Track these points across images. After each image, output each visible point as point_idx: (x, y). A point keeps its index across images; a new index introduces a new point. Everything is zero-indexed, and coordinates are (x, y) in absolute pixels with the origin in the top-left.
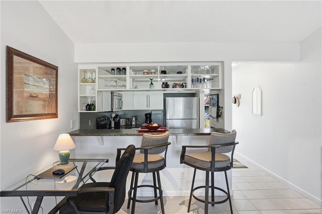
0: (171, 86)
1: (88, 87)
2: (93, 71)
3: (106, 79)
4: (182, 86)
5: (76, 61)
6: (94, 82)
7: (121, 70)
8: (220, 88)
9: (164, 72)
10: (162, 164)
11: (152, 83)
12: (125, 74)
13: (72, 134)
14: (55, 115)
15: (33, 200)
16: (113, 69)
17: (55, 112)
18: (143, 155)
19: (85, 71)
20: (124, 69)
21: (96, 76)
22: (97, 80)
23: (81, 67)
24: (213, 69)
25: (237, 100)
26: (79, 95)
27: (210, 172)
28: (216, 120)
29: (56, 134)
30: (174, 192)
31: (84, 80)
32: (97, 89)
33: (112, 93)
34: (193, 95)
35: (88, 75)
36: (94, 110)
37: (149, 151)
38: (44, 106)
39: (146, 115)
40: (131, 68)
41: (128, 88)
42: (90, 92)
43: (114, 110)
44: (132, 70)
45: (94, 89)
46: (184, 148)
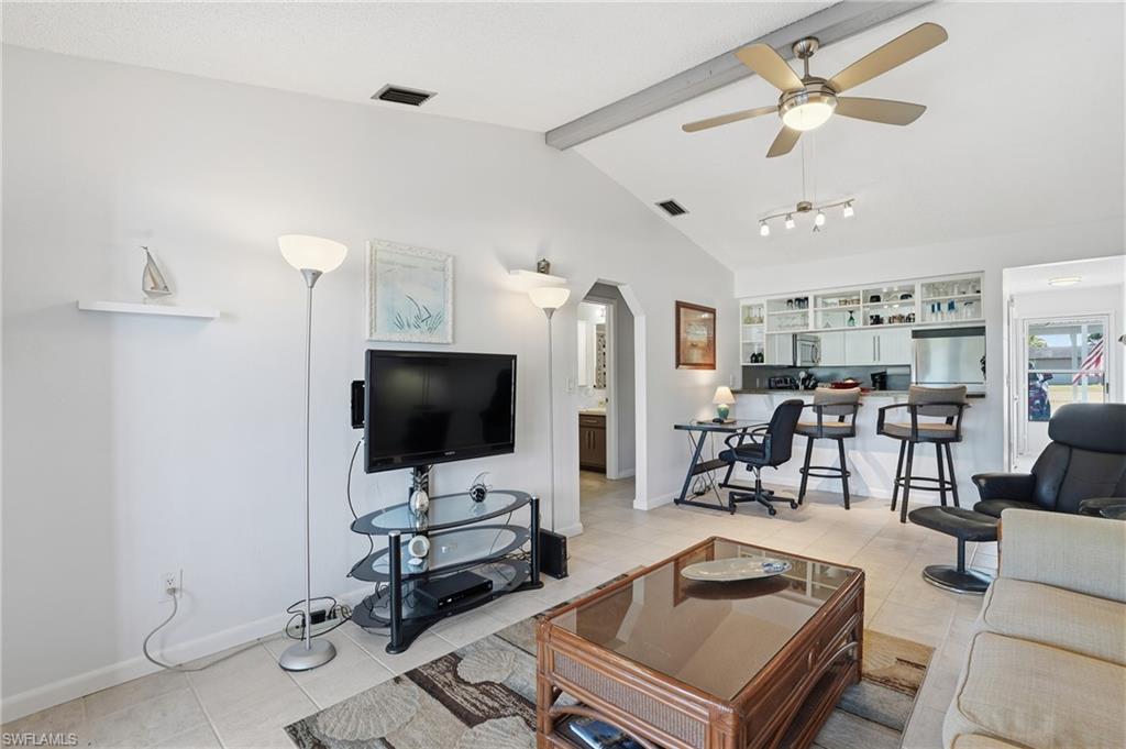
0: (886, 321)
1: (755, 328)
2: (760, 306)
3: (779, 317)
5: (737, 295)
6: (761, 321)
7: (802, 301)
9: (876, 299)
10: (849, 431)
11: (851, 318)
12: (808, 306)
13: (734, 392)
14: (713, 366)
16: (790, 301)
17: (711, 361)
18: (816, 415)
19: (749, 308)
20: (807, 299)
21: (764, 313)
22: (765, 320)
23: (743, 303)
26: (741, 342)
27: (907, 442)
29: (713, 388)
31: (749, 321)
32: (766, 332)
33: (795, 336)
35: (755, 313)
36: (762, 361)
37: (824, 409)
38: (703, 356)
39: (873, 376)
40: (815, 298)
41: (811, 328)
42: (757, 337)
43: (799, 364)
44: (819, 301)
45: (761, 332)
46: (882, 412)
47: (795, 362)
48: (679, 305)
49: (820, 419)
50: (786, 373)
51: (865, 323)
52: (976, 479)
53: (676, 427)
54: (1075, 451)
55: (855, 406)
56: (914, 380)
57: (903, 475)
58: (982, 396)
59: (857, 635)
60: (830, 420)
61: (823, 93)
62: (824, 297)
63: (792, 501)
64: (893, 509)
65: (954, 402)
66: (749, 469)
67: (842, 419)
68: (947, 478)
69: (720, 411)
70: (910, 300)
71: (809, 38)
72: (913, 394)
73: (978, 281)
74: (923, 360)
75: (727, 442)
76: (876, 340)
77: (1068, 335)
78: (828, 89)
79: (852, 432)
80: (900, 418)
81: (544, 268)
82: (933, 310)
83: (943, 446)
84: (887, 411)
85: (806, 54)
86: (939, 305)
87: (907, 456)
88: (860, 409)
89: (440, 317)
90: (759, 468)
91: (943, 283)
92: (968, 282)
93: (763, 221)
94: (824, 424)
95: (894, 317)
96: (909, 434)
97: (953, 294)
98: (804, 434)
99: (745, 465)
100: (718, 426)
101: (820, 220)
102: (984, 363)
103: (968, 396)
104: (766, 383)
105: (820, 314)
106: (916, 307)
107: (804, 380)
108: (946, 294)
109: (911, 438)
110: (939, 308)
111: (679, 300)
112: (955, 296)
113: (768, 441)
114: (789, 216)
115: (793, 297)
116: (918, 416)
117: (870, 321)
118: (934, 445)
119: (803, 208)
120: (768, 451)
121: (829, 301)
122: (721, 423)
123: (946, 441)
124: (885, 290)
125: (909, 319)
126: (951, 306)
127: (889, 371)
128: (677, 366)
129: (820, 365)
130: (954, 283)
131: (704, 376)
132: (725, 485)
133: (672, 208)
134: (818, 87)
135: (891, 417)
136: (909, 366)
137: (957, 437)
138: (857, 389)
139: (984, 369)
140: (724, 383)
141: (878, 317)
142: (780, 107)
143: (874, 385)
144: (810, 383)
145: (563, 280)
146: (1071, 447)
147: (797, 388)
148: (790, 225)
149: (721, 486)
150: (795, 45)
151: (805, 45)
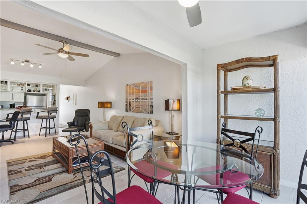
0: (32, 91)
4: (38, 91)
8: (55, 93)
9: (29, 85)
11: (22, 89)
24: (53, 86)
25: (68, 98)
28: (53, 105)
34: (44, 95)
37: (24, 113)
40: (11, 82)
41: (9, 90)
46: (38, 113)
49: (23, 116)
52: (68, 123)
54: (79, 117)
79: (29, 119)
90: (3, 132)
93: (12, 61)
95: (35, 91)
101: (32, 66)
106: (40, 89)
113: (13, 123)
114: (23, 62)
119: (27, 61)
120: (12, 125)
135: (40, 114)
141: (30, 90)
148: (23, 64)
150: (63, 41)
151: (65, 42)
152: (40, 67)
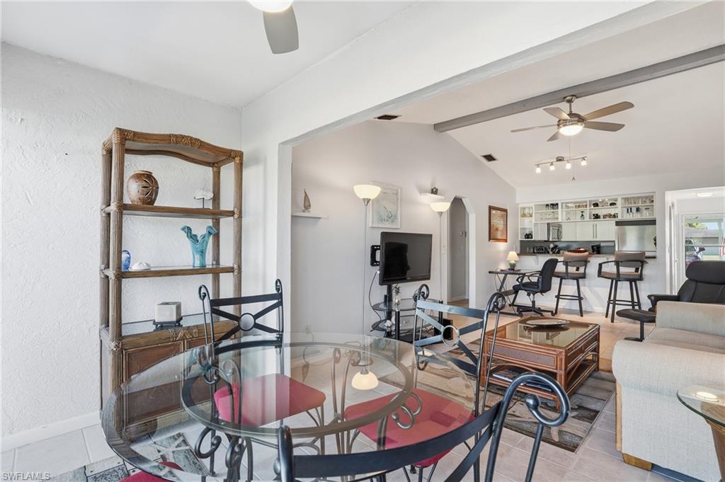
0: (602, 217)
1: (527, 220)
2: (531, 208)
3: (541, 214)
5: (517, 202)
6: (531, 216)
7: (554, 206)
9: (596, 205)
10: (582, 275)
11: (582, 215)
12: (558, 208)
13: (518, 255)
14: (506, 241)
15: (502, 276)
16: (547, 205)
17: (505, 238)
18: (564, 267)
19: (524, 208)
20: (557, 204)
21: (534, 211)
22: (534, 215)
23: (520, 206)
26: (519, 227)
27: (614, 281)
29: (507, 252)
30: (601, 309)
31: (524, 215)
32: (534, 222)
33: (548, 224)
35: (527, 211)
36: (531, 238)
37: (569, 264)
38: (502, 234)
39: (593, 247)
40: (562, 203)
41: (560, 220)
42: (528, 224)
43: (551, 240)
44: (564, 205)
45: (531, 222)
46: (600, 265)
47: (548, 239)
48: (491, 208)
49: (567, 269)
50: (543, 245)
51: (590, 218)
52: (649, 297)
53: (490, 272)
54: (699, 284)
55: (585, 262)
56: (617, 249)
57: (612, 299)
58: (654, 257)
59: (596, 350)
60: (572, 270)
61: (578, 121)
62: (566, 203)
63: (552, 312)
64: (607, 316)
65: (639, 260)
66: (529, 295)
67: (578, 269)
68: (636, 300)
69: (511, 265)
70: (615, 206)
71: (573, 96)
72: (618, 256)
73: (652, 197)
74: (622, 239)
75: (517, 280)
76: (595, 227)
77: (717, 223)
78: (580, 119)
79: (584, 276)
80: (610, 268)
81: (434, 191)
82: (628, 212)
83: (633, 283)
84: (603, 265)
85: (570, 101)
86: (631, 209)
87: (614, 288)
88: (588, 264)
89: (396, 216)
90: (534, 295)
91: (633, 198)
92: (647, 197)
93: (538, 165)
94: (569, 272)
95: (606, 215)
96: (615, 277)
97: (638, 203)
98: (558, 277)
99: (526, 293)
100: (512, 271)
101: (568, 166)
102: (655, 240)
103: (647, 257)
104: (532, 250)
105: (564, 212)
106: (619, 210)
107: (553, 249)
108: (635, 203)
109: (616, 278)
110: (631, 211)
111: (491, 205)
112: (640, 204)
113: (540, 280)
114: (552, 164)
115: (549, 203)
116: (620, 268)
117: (593, 217)
118: (628, 282)
119: (559, 159)
120: (540, 285)
121: (569, 205)
122: (512, 269)
123: (635, 280)
124: (600, 200)
125: (615, 216)
126: (638, 210)
127: (602, 244)
128: (489, 240)
129: (562, 240)
130: (639, 198)
131: (502, 246)
132: (512, 305)
133: (489, 158)
134: (577, 119)
135: (605, 269)
136: (614, 241)
137: (641, 278)
138: (587, 253)
139: (655, 244)
140: (512, 250)
141: (597, 215)
142: (558, 125)
143: (593, 252)
144: (556, 250)
145: (443, 197)
146: (697, 281)
147: (548, 253)
148: (552, 168)
149: (510, 305)
150: (565, 98)
151: (570, 98)
152: (584, 163)
